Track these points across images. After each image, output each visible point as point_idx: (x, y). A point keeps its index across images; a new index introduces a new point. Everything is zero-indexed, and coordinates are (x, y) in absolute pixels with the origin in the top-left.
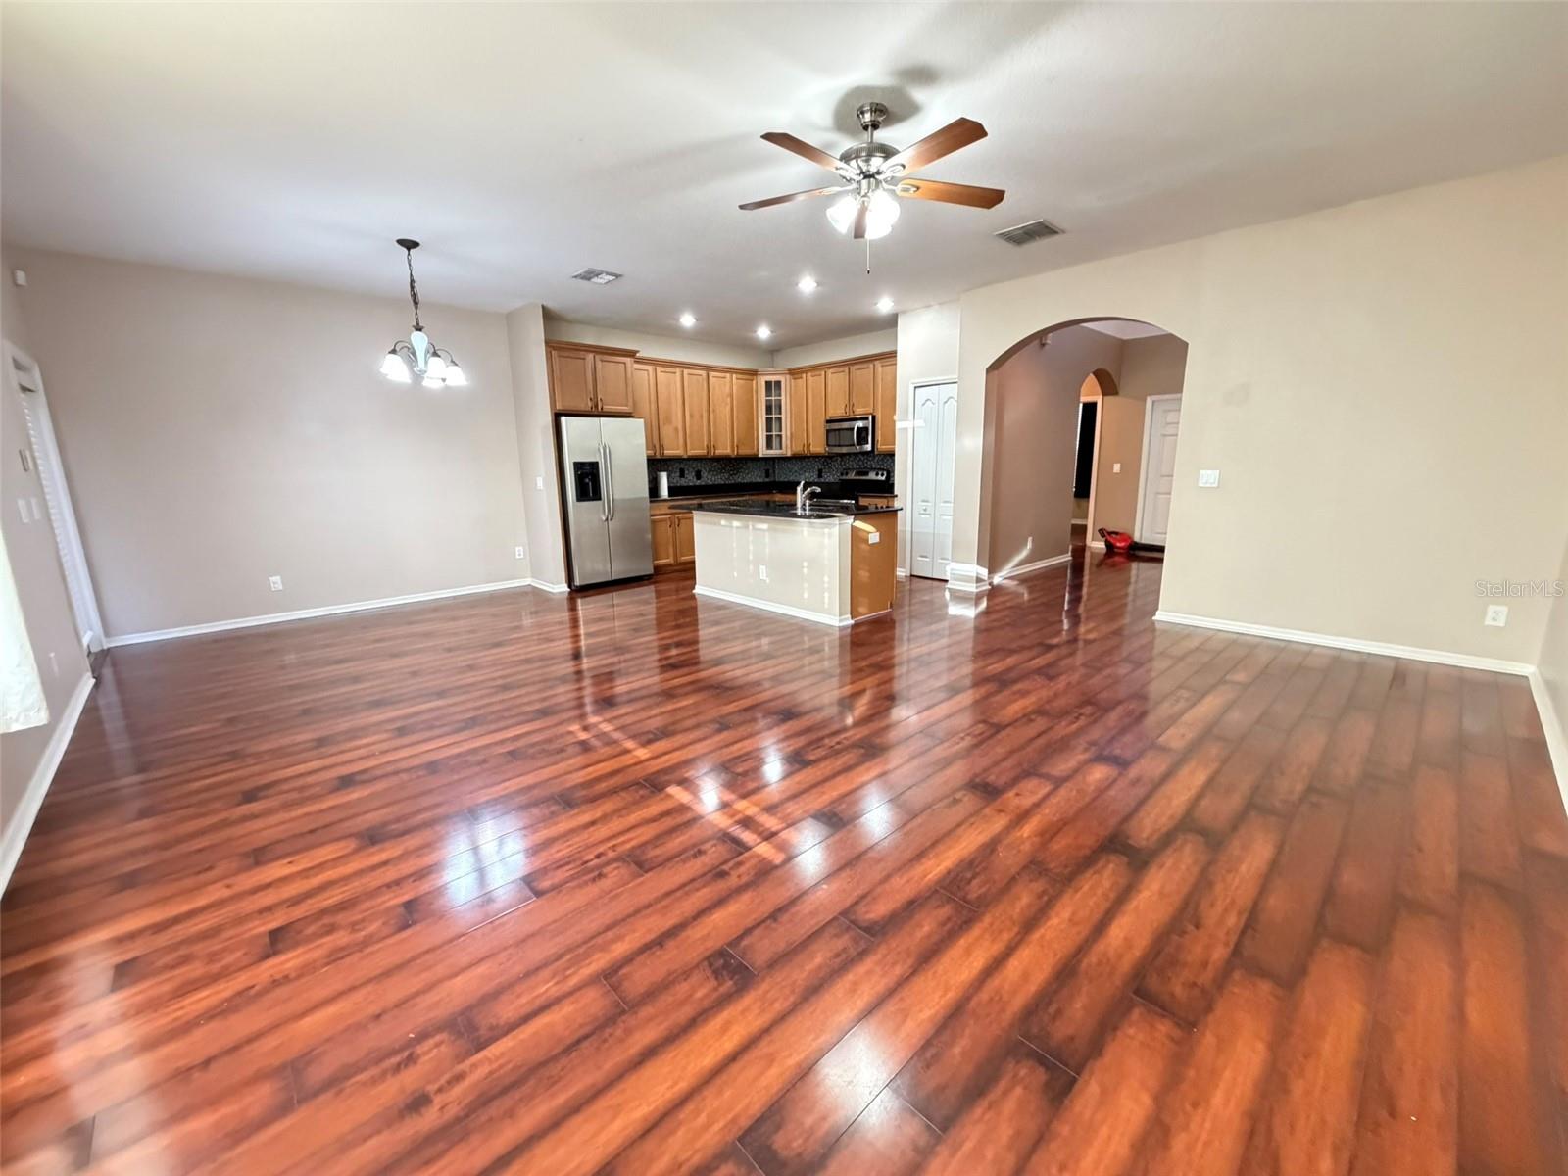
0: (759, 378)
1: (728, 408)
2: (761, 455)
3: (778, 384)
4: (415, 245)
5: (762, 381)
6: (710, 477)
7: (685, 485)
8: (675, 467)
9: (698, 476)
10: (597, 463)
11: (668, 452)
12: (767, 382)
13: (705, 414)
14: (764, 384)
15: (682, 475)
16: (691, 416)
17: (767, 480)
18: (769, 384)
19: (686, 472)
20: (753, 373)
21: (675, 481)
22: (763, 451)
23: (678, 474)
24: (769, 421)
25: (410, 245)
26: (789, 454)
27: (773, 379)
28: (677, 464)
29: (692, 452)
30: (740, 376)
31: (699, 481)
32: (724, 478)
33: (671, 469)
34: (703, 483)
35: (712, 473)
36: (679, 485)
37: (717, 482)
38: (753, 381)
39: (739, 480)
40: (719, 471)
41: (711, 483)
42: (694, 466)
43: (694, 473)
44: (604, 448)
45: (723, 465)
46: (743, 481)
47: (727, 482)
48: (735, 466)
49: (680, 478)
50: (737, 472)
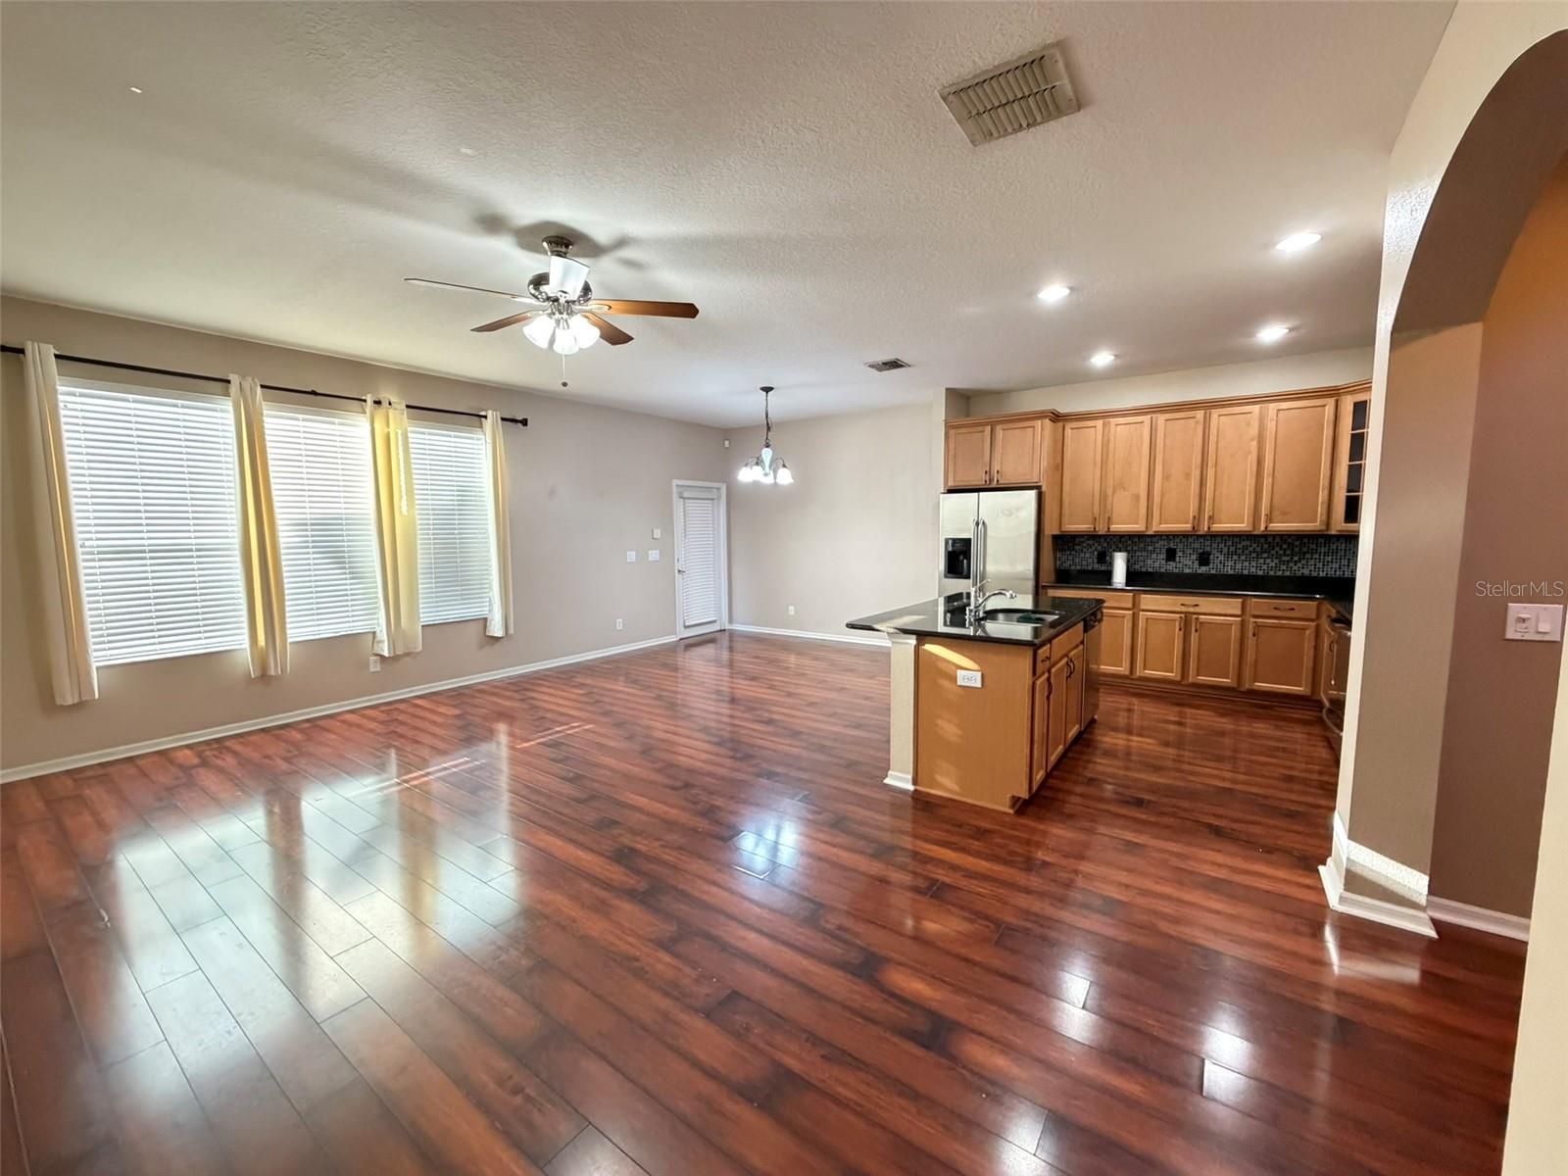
0: (1341, 398)
1: (1253, 457)
2: (1333, 532)
4: (771, 389)
6: (1230, 563)
7: (1177, 571)
8: (1157, 545)
9: (1204, 559)
10: (970, 540)
12: (1356, 404)
13: (1196, 474)
14: (1351, 408)
15: (1171, 555)
16: (1166, 477)
19: (1179, 554)
20: (1329, 394)
21: (1157, 564)
23: (1163, 556)
25: (767, 390)
28: (1161, 542)
30: (1285, 405)
31: (1204, 569)
32: (1265, 567)
33: (1150, 548)
34: (1213, 572)
35: (1235, 557)
36: (1163, 570)
37: (1246, 572)
38: (1324, 406)
39: (1306, 572)
40: (1254, 555)
41: (1231, 572)
42: (1197, 545)
43: (1194, 557)
44: (977, 524)
45: (1266, 546)
46: (1314, 574)
47: (1272, 573)
48: (1297, 549)
49: (1164, 562)
50: (1300, 558)
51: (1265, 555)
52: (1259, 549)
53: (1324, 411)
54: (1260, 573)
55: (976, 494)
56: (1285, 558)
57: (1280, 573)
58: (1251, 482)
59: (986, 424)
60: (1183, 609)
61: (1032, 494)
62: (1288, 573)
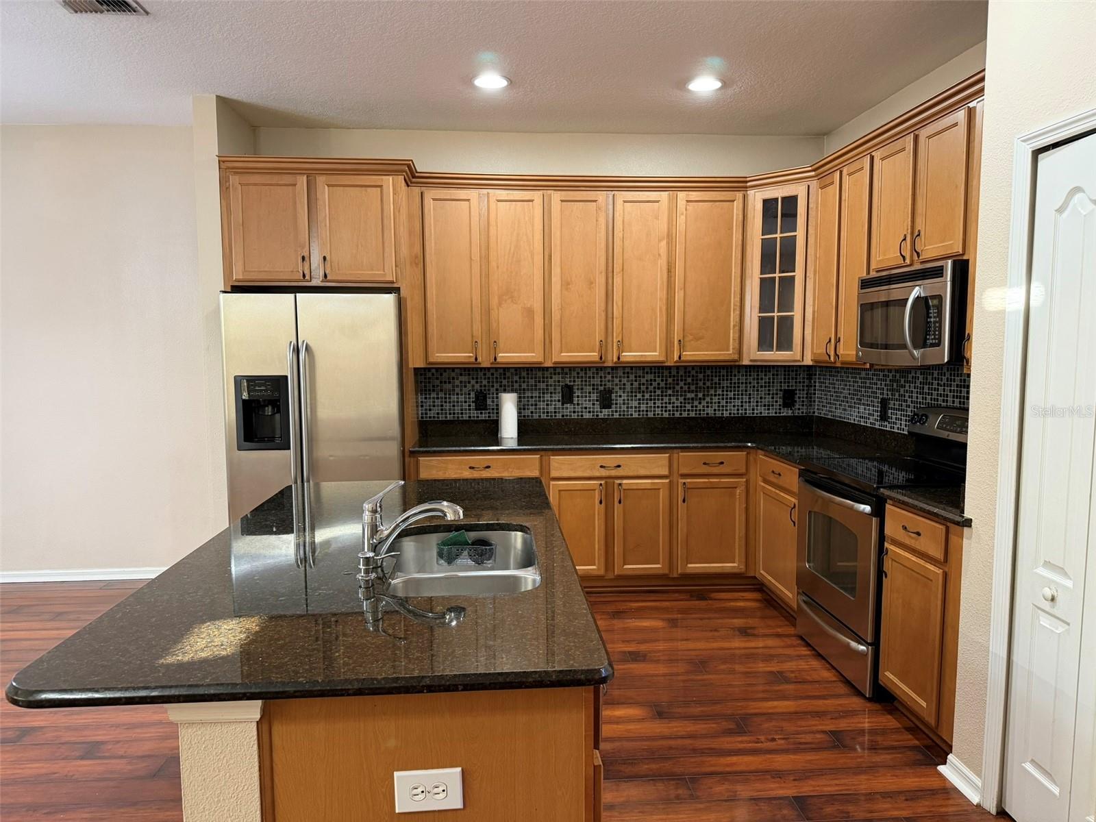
0: (751, 193)
1: (662, 264)
2: (746, 362)
3: (791, 202)
5: (756, 198)
6: (635, 403)
7: (574, 416)
8: (551, 382)
9: (606, 401)
10: (284, 381)
11: (505, 356)
12: (765, 201)
13: (600, 280)
14: (759, 206)
15: (568, 395)
16: (566, 284)
17: (786, 412)
18: (769, 205)
19: (578, 393)
20: (740, 185)
21: (551, 409)
23: (558, 396)
24: (766, 285)
26: (808, 361)
27: (778, 192)
28: (556, 378)
29: (566, 356)
30: (694, 195)
31: (606, 411)
32: (670, 407)
33: (543, 386)
34: (616, 416)
35: (639, 396)
36: (559, 416)
37: (651, 415)
38: (733, 201)
39: (710, 411)
40: (658, 392)
41: (635, 415)
42: (597, 381)
43: (594, 396)
44: (297, 350)
45: (670, 380)
46: (719, 414)
47: (677, 415)
48: (701, 384)
49: (559, 405)
50: (704, 395)
51: (670, 392)
52: (662, 385)
53: (733, 205)
54: (666, 415)
55: (292, 296)
56: (689, 395)
57: (685, 415)
58: (661, 294)
59: (300, 172)
60: (604, 473)
61: (389, 299)
62: (693, 414)
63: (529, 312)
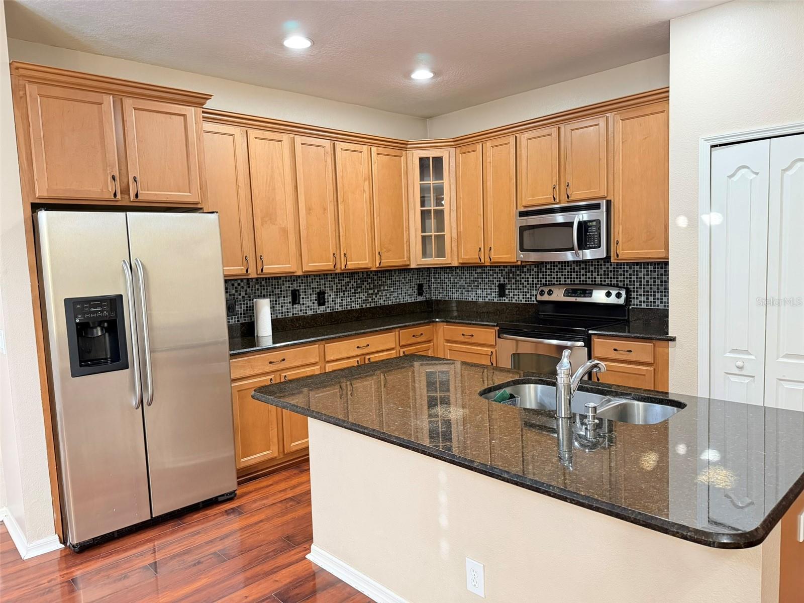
0: (409, 152)
1: (366, 196)
2: (413, 266)
3: (438, 161)
5: (414, 157)
6: (339, 300)
7: (301, 314)
8: (284, 288)
9: (321, 301)
10: (121, 296)
11: (270, 268)
12: (421, 159)
13: (331, 208)
14: (418, 161)
15: (295, 299)
16: (309, 210)
17: (420, 299)
18: (423, 162)
19: (302, 295)
20: (403, 146)
21: (287, 309)
22: (416, 260)
23: (289, 299)
24: (425, 214)
26: (455, 264)
27: (431, 154)
28: (287, 284)
29: (311, 266)
30: (382, 150)
31: (322, 308)
32: (360, 301)
33: (277, 291)
34: (328, 310)
35: (342, 294)
36: (290, 315)
37: (349, 308)
38: (401, 157)
39: (382, 301)
40: (353, 291)
41: (340, 309)
42: (314, 285)
43: (314, 297)
45: (359, 282)
46: (386, 303)
47: (364, 306)
48: (376, 282)
49: (290, 306)
50: (378, 291)
51: (359, 290)
52: (355, 285)
53: (401, 159)
54: (358, 307)
55: (122, 214)
56: (371, 292)
57: (368, 306)
58: (367, 219)
59: (108, 92)
60: (360, 352)
62: (373, 305)
63: (285, 231)
